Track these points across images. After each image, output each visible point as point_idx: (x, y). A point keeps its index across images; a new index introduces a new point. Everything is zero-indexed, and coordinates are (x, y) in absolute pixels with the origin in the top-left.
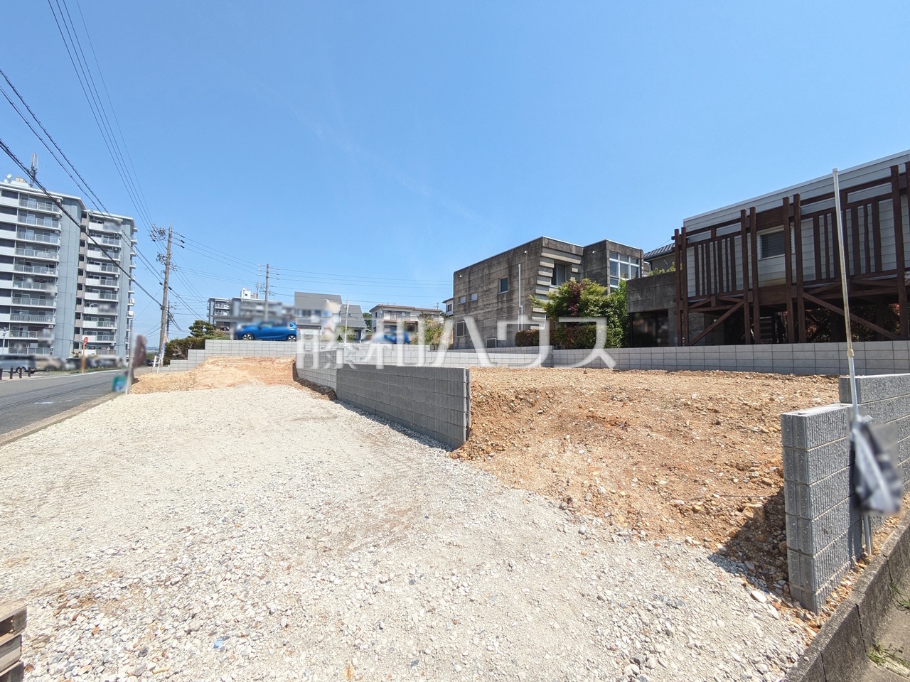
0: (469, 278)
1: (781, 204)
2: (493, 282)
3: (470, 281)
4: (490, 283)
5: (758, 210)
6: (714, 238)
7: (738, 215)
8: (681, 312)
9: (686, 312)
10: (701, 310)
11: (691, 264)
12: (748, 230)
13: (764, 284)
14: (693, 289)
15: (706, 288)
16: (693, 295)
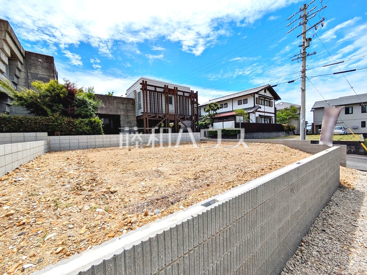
1: (173, 88)
5: (169, 87)
6: (155, 91)
7: (164, 86)
8: (146, 118)
9: (148, 119)
10: (152, 119)
11: (148, 99)
12: (167, 93)
13: (170, 113)
14: (149, 109)
15: (153, 110)
16: (149, 111)
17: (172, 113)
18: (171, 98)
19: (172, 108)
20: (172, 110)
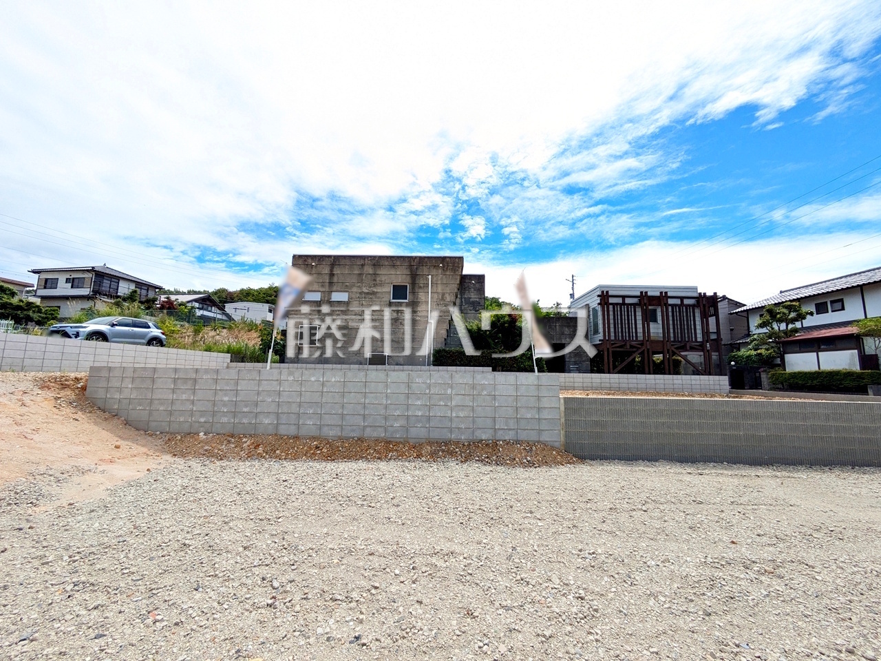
0: (331, 270)
1: (658, 294)
2: (381, 285)
3: (332, 275)
4: (375, 285)
5: (649, 294)
6: (624, 304)
7: (639, 294)
8: (608, 349)
9: (611, 350)
10: (618, 349)
11: (611, 317)
12: (645, 304)
13: (652, 338)
14: (612, 334)
15: (620, 335)
16: (613, 338)
17: (657, 339)
18: (655, 311)
19: (656, 329)
20: (658, 333)
